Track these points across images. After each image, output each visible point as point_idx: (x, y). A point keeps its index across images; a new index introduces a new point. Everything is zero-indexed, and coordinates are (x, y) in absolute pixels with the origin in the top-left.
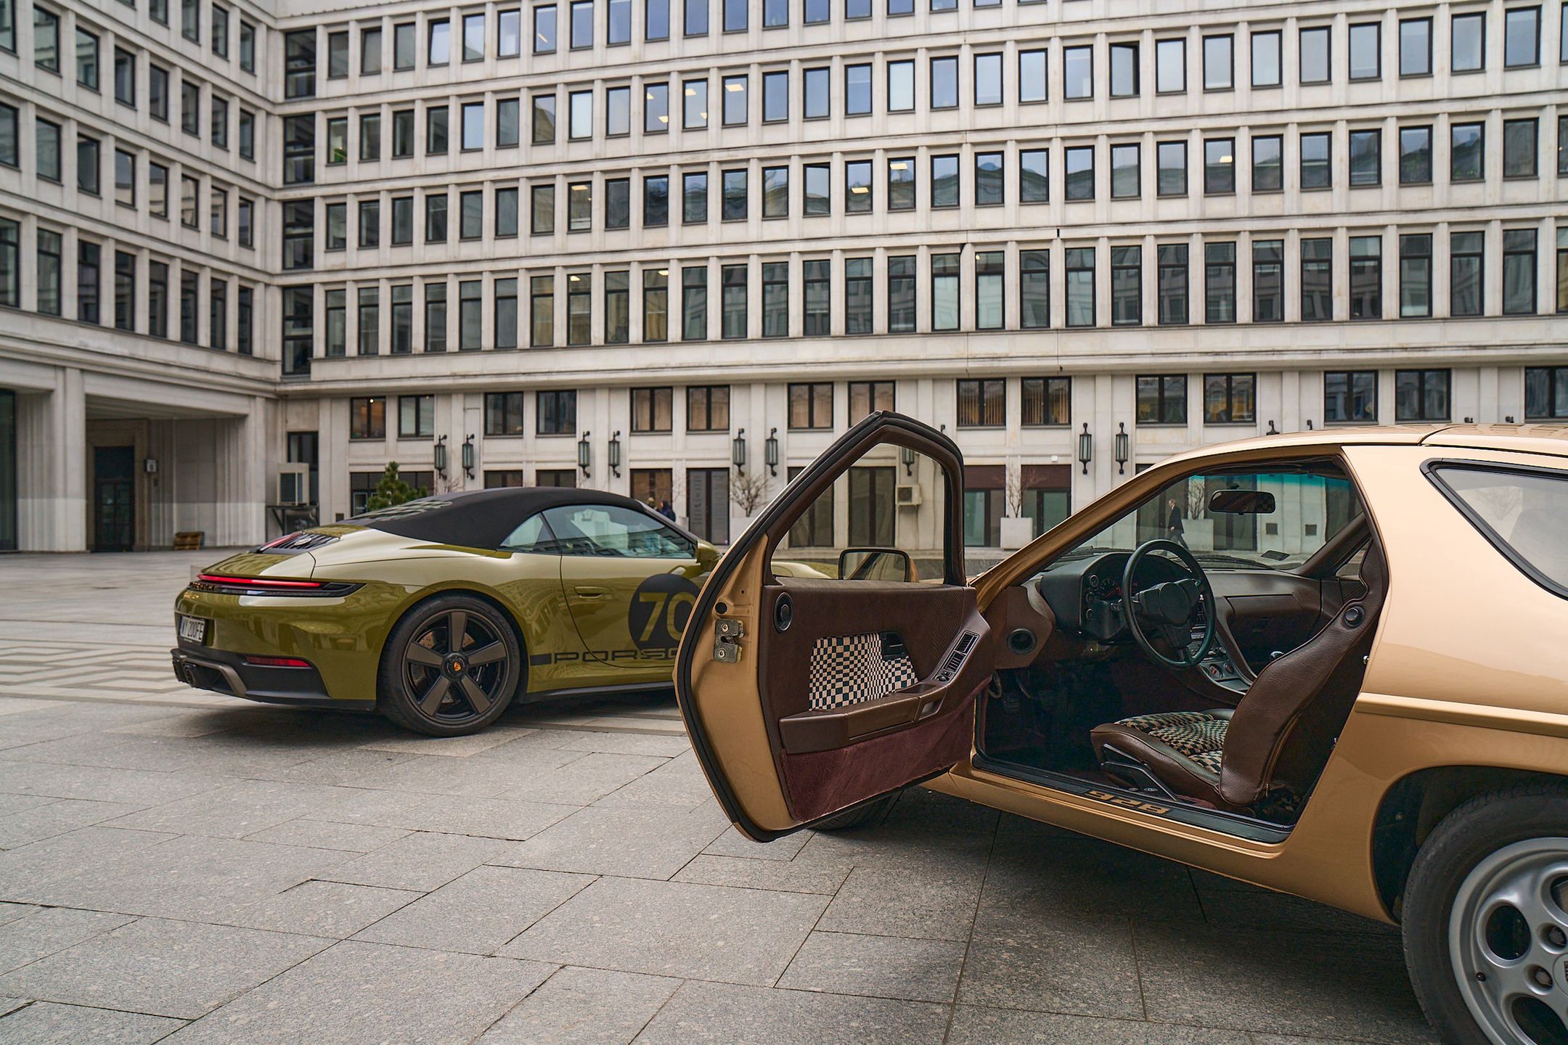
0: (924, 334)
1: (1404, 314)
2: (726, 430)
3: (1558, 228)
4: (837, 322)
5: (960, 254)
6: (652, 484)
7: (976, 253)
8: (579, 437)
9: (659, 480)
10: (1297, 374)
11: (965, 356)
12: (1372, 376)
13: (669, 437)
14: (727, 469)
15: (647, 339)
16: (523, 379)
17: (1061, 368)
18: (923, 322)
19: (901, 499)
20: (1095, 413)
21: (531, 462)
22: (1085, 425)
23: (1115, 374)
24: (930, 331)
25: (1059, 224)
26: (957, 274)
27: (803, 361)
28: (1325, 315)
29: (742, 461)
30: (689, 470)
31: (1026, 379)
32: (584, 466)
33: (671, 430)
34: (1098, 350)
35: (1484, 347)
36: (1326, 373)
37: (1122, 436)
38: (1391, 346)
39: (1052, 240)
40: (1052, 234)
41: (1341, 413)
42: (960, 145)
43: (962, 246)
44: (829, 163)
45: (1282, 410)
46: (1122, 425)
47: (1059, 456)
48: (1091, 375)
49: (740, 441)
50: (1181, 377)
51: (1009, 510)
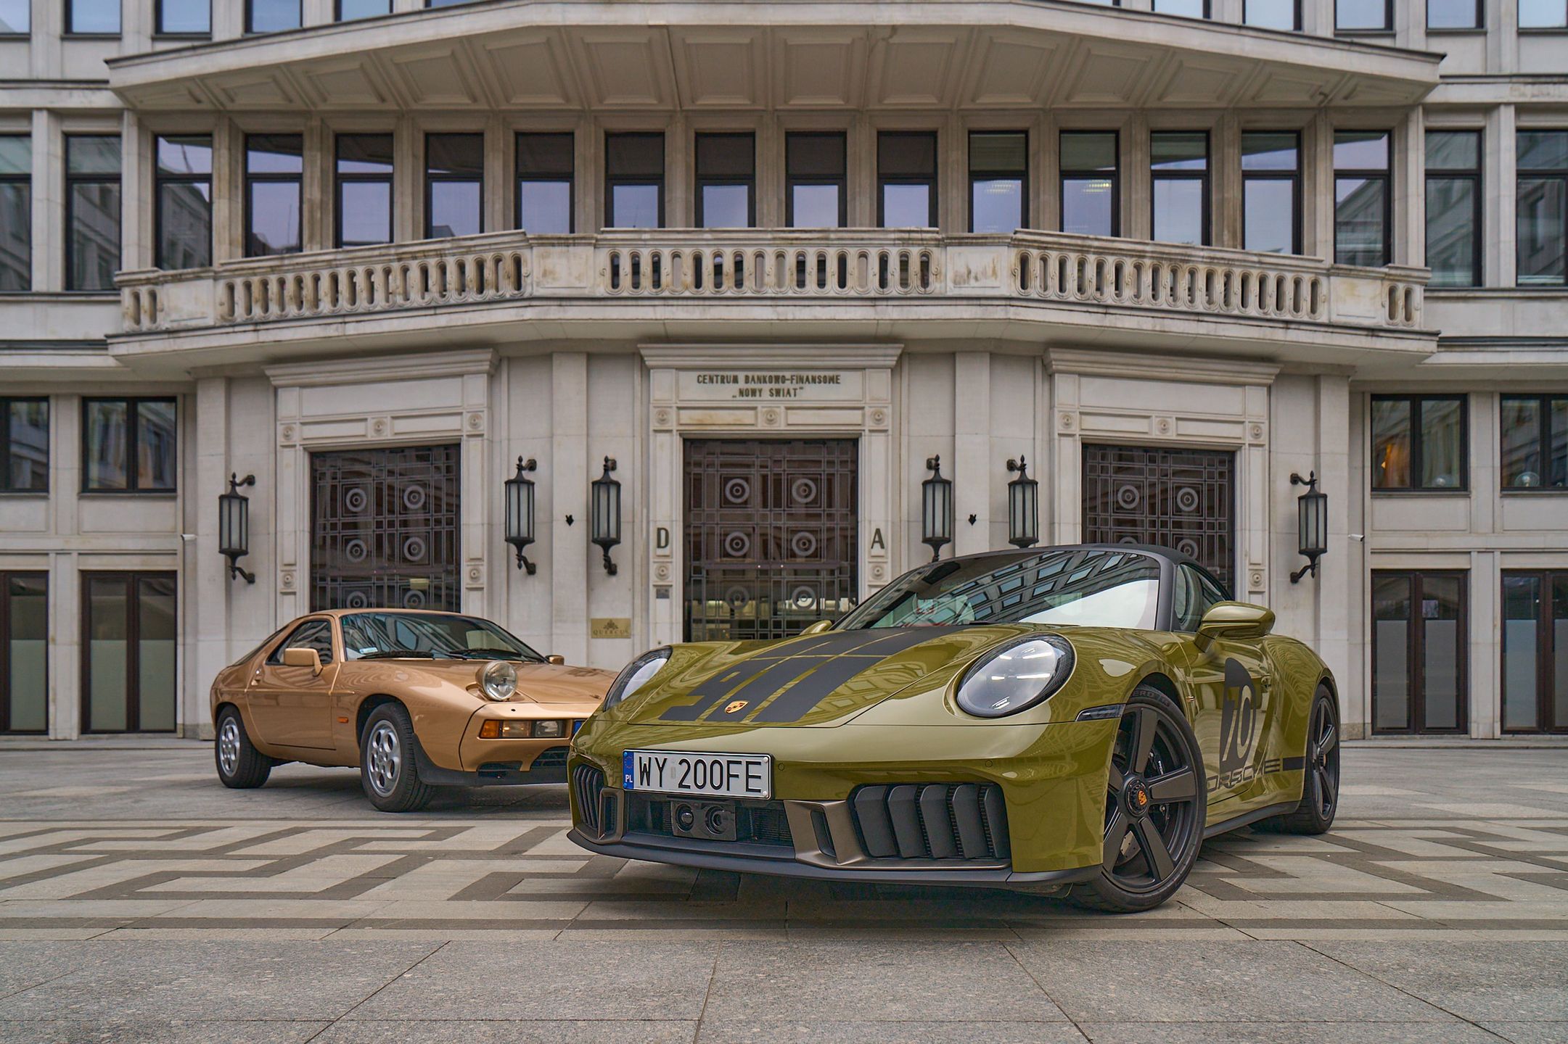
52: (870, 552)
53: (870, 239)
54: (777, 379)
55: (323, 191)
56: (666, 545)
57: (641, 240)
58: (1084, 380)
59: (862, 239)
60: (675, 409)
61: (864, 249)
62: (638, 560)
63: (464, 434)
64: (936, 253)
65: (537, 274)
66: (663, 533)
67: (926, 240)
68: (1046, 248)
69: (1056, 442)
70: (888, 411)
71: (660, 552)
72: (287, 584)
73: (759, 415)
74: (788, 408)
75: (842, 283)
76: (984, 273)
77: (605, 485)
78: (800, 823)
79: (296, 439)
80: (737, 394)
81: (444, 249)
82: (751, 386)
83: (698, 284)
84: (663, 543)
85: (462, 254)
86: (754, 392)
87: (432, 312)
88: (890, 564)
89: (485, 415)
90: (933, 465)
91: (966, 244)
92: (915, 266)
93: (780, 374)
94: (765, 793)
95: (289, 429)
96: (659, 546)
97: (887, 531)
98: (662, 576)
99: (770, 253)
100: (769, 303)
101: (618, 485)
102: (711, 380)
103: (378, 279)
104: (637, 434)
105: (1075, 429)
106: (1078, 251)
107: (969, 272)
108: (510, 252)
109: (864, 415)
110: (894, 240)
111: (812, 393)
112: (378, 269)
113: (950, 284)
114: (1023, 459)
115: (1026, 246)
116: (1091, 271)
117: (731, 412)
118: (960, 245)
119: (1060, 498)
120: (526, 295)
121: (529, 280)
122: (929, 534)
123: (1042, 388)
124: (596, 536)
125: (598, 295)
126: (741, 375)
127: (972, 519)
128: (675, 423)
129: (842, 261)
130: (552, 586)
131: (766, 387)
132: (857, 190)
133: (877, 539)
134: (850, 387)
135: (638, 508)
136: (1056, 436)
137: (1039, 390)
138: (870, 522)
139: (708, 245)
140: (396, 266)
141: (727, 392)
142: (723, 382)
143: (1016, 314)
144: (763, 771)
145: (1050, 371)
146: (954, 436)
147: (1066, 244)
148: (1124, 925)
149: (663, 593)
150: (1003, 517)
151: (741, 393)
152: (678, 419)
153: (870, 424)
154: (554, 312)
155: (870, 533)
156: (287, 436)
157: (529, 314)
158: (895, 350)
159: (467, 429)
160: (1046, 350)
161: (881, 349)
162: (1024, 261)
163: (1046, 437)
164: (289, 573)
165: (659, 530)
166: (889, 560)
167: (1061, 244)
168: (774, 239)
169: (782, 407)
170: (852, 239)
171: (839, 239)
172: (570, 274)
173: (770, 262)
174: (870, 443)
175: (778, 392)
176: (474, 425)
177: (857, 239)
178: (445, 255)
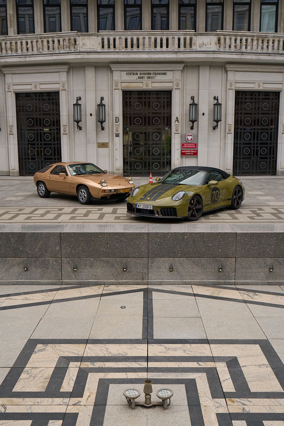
52: (175, 124)
53: (175, 34)
54: (149, 73)
55: (13, 11)
56: (118, 122)
57: (110, 34)
58: (236, 73)
59: (173, 34)
60: (120, 82)
61: (174, 37)
62: (110, 126)
63: (60, 89)
64: (194, 37)
65: (81, 44)
66: (117, 118)
67: (191, 34)
68: (225, 36)
69: (228, 91)
70: (180, 83)
71: (116, 124)
72: (11, 131)
73: (144, 84)
74: (152, 82)
75: (167, 47)
76: (208, 44)
77: (101, 106)
78: (155, 212)
79: (11, 89)
80: (138, 78)
81: (54, 36)
82: (141, 76)
83: (126, 47)
84: (117, 122)
85: (59, 37)
86: (142, 78)
87: (51, 55)
88: (180, 127)
89: (66, 84)
90: (193, 98)
91: (203, 35)
92: (188, 42)
93: (150, 72)
94: (152, 209)
95: (9, 86)
96: (116, 122)
97: (179, 117)
98: (117, 131)
99: (147, 37)
100: (147, 53)
101: (105, 105)
102: (130, 74)
103: (34, 44)
104: (109, 90)
105: (233, 87)
106: (235, 36)
107: (203, 43)
108: (73, 37)
109: (173, 84)
110: (182, 34)
111: (159, 78)
112: (35, 41)
113: (198, 47)
114: (218, 97)
115: (219, 35)
116: (238, 41)
117: (136, 83)
118: (201, 35)
119: (228, 107)
120: (78, 51)
121: (79, 46)
122: (191, 119)
123: (224, 75)
124: (99, 120)
125: (98, 51)
126: (139, 73)
127: (203, 114)
128: (120, 87)
129: (167, 40)
130: (86, 133)
131: (146, 76)
132: (172, 10)
133: (177, 120)
134: (169, 76)
135: (110, 111)
136: (228, 90)
137: (223, 76)
138: (175, 115)
139: (129, 36)
140: (40, 40)
141: (135, 77)
142: (133, 75)
143: (216, 56)
144: (152, 207)
145: (226, 70)
146: (199, 90)
147: (231, 34)
148: (192, 222)
149: (117, 135)
150: (212, 113)
151: (139, 78)
152: (121, 86)
153: (175, 87)
154: (86, 56)
155: (175, 118)
156: (8, 89)
157: (79, 56)
158: (183, 65)
159: (61, 88)
160: (225, 64)
161: (178, 65)
162: (219, 40)
163: (225, 89)
164: (11, 128)
165: (116, 117)
166: (180, 126)
167: (230, 34)
168: (148, 34)
169: (150, 82)
170: (170, 34)
171: (166, 34)
172: (90, 45)
173: (147, 41)
174: (175, 92)
175: (149, 78)
176: (63, 87)
177: (172, 34)
178: (54, 38)
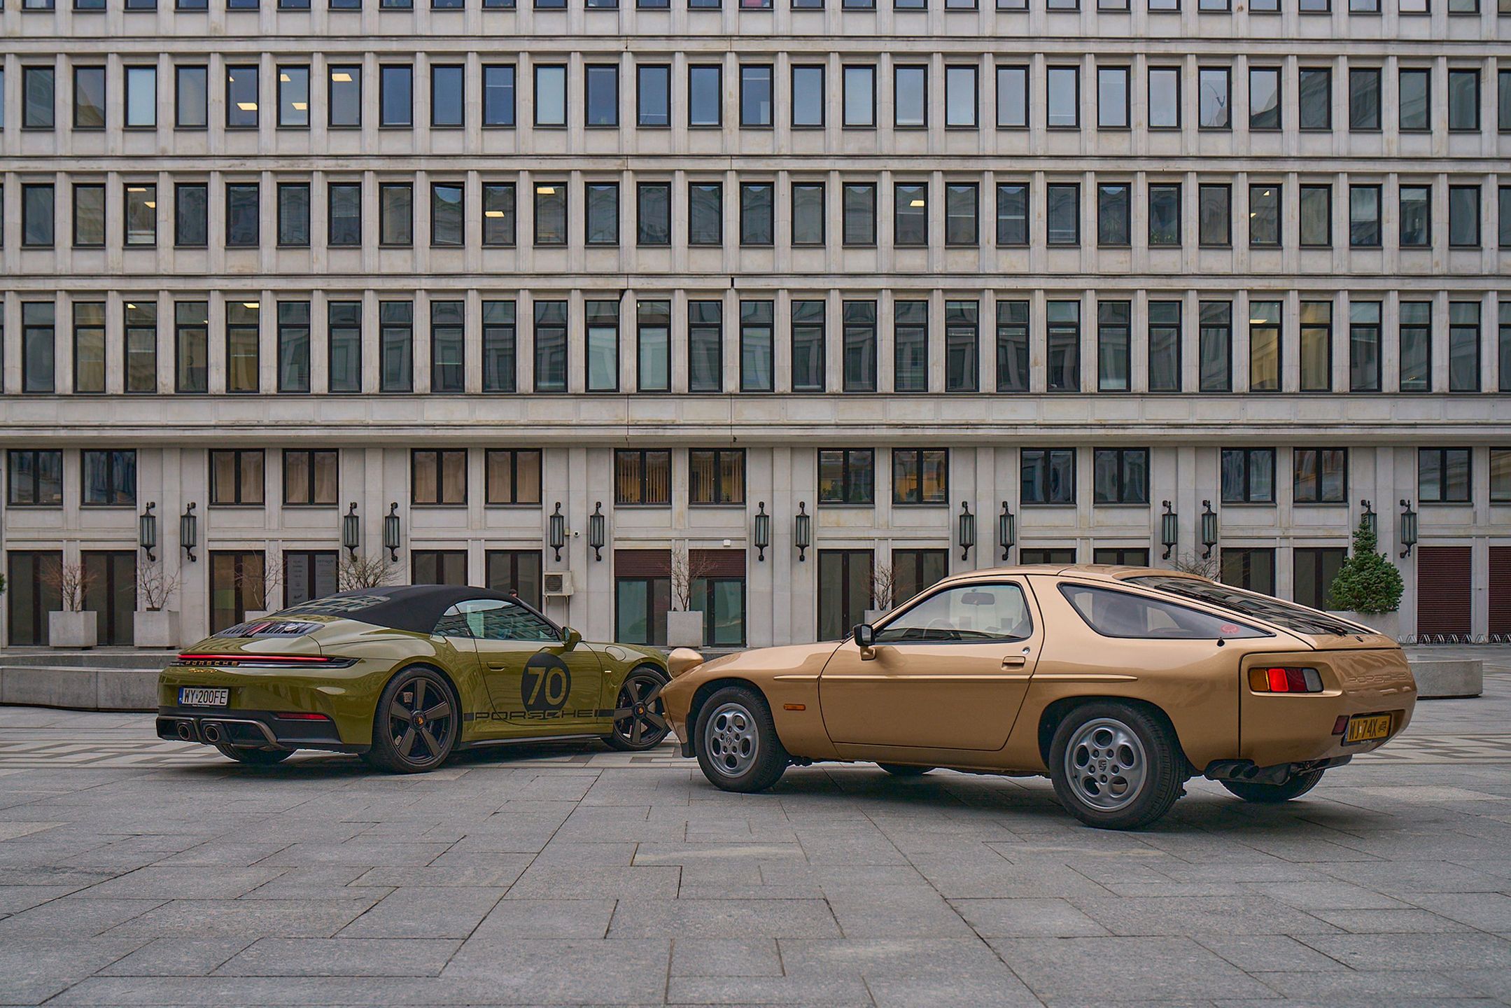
0: (577, 396)
1: (1102, 387)
2: (335, 504)
3: (1250, 302)
4: (473, 378)
5: (619, 301)
6: (239, 570)
7: (638, 301)
8: (141, 509)
9: (247, 563)
10: (992, 450)
11: (625, 422)
12: (1070, 453)
13: (261, 513)
14: (336, 552)
15: (232, 388)
16: (63, 433)
17: (735, 438)
18: (576, 381)
19: (549, 588)
20: (773, 490)
21: (74, 540)
22: (762, 505)
23: (794, 447)
24: (583, 391)
25: (734, 272)
26: (616, 326)
27: (432, 423)
28: (1022, 384)
29: (355, 543)
30: (286, 553)
31: (695, 451)
32: (148, 547)
33: (264, 503)
34: (776, 419)
35: (1182, 426)
36: (1022, 449)
37: (803, 517)
38: (1089, 422)
39: (726, 289)
40: (725, 283)
41: (1039, 494)
42: (620, 172)
43: (622, 292)
44: (463, 183)
45: (976, 490)
46: (802, 505)
47: (732, 539)
48: (769, 448)
49: (351, 518)
50: (868, 451)
51: (676, 602)
